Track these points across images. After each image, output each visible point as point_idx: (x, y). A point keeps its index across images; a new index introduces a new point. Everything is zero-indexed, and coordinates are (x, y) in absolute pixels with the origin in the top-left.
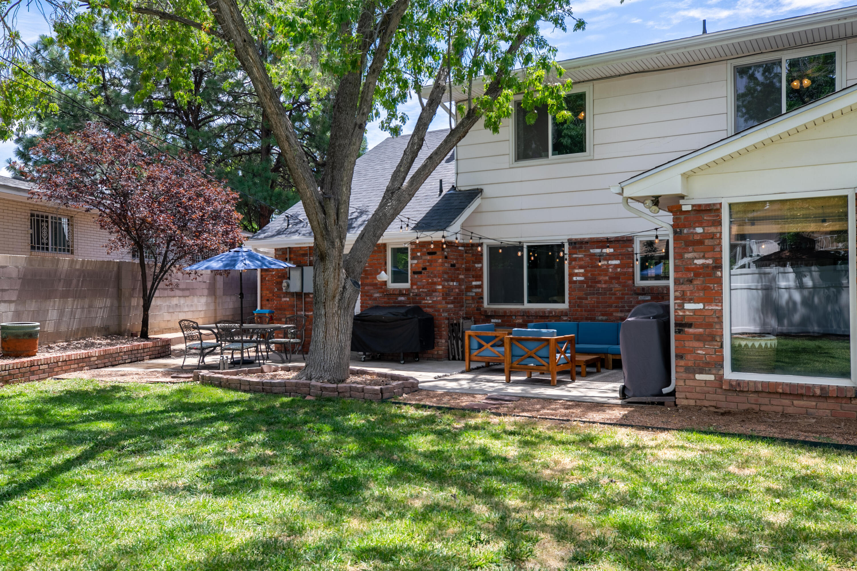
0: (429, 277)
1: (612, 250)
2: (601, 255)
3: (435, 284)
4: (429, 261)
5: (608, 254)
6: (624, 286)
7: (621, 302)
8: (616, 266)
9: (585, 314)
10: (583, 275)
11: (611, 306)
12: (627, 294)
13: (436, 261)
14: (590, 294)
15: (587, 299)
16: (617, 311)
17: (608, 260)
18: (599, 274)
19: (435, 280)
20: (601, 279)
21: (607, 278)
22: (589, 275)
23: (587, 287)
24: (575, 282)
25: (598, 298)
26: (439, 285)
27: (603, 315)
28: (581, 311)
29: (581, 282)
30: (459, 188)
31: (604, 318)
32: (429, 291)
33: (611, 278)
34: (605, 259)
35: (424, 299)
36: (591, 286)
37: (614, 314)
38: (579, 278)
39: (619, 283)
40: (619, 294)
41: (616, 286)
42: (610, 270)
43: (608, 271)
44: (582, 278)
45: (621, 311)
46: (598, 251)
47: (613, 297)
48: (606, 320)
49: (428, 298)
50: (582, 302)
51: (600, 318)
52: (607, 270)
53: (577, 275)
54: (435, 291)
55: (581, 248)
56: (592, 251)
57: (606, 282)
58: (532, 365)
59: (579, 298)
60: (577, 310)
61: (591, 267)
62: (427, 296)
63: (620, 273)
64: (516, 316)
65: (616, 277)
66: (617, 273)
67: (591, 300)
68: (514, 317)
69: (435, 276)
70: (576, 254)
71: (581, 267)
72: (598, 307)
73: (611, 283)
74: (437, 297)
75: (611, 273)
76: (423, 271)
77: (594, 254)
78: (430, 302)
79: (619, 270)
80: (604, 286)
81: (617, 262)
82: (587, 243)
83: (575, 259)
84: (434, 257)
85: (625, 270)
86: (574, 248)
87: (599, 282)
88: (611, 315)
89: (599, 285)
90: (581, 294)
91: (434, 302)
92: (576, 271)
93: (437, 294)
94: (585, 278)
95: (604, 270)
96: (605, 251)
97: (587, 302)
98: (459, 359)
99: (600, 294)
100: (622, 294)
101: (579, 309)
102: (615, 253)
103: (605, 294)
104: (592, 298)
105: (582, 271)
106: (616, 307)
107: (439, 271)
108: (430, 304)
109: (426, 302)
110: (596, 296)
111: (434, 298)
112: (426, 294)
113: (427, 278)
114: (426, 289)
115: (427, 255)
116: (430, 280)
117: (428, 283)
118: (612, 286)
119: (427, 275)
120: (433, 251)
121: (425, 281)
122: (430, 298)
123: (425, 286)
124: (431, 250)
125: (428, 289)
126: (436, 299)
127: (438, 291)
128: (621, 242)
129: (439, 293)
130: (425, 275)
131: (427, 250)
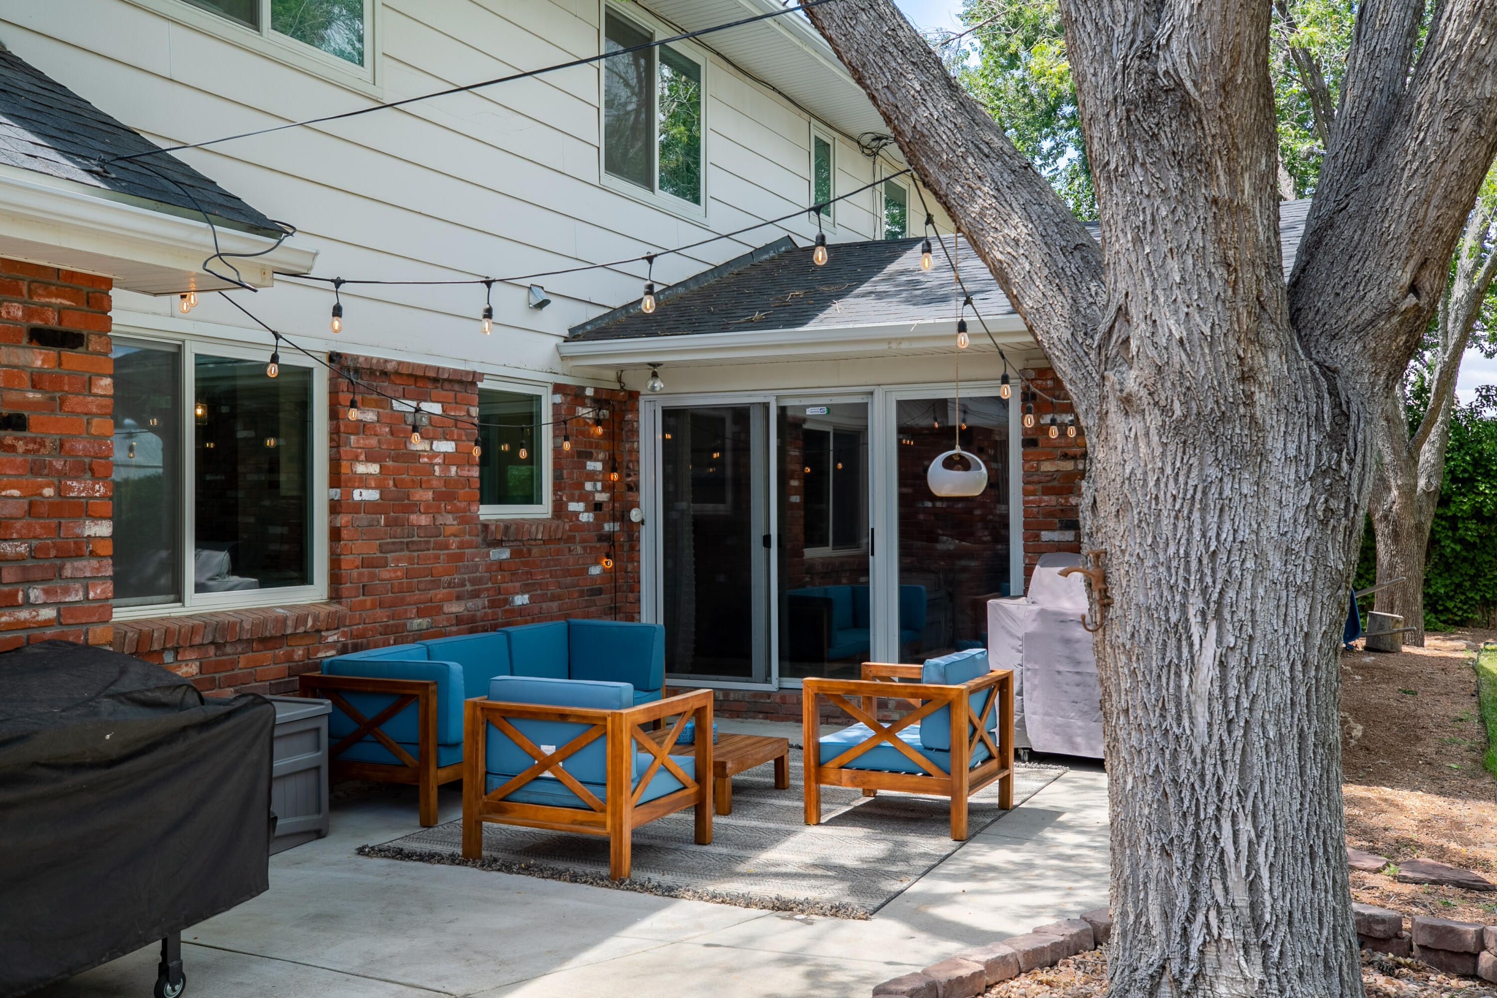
0: (37, 469)
1: (438, 408)
2: (417, 418)
3: (79, 510)
4: (37, 380)
5: (431, 418)
6: (462, 521)
7: (459, 570)
8: (447, 459)
9: (382, 614)
10: (377, 482)
11: (437, 584)
12: (470, 544)
13: (81, 384)
14: (394, 547)
15: (386, 564)
16: (450, 599)
17: (431, 439)
18: (413, 484)
19: (77, 488)
20: (417, 497)
21: (429, 495)
22: (391, 483)
23: (386, 523)
24: (361, 507)
25: (411, 560)
26: (97, 518)
27: (420, 614)
28: (374, 605)
29: (370, 506)
31: (425, 622)
32: (42, 551)
33: (439, 496)
34: (424, 435)
35: (12, 602)
36: (395, 522)
37: (446, 608)
38: (367, 494)
39: (453, 512)
40: (454, 545)
41: (448, 521)
42: (437, 470)
43: (433, 472)
44: (375, 495)
45: (458, 598)
46: (411, 405)
47: (442, 555)
49: (36, 594)
50: (374, 577)
51: (415, 625)
52: (429, 470)
53: (362, 481)
54: (79, 549)
55: (370, 391)
56: (395, 405)
57: (427, 508)
59: (367, 563)
61: (395, 458)
62: (28, 579)
63: (456, 482)
64: (176, 650)
65: (448, 494)
66: (447, 481)
67: (395, 568)
68: (168, 658)
71: (370, 459)
72: (410, 589)
73: (439, 511)
74: (87, 583)
75: (439, 478)
76: (8, 437)
77: (402, 416)
78: (48, 613)
79: (453, 470)
80: (423, 520)
81: (450, 447)
82: (384, 375)
83: (355, 428)
84: (72, 358)
85: (465, 472)
86: (353, 390)
87: (413, 507)
88: (439, 610)
89: (413, 518)
90: (374, 549)
91: (65, 612)
92: (360, 469)
93: (86, 567)
94: (382, 495)
95: (425, 472)
96: (425, 407)
97: (385, 574)
99: (416, 546)
100: (461, 546)
102: (445, 418)
103: (427, 546)
104: (398, 560)
105: (374, 469)
106: (449, 585)
107: (99, 440)
108: (47, 624)
109: (24, 615)
110: (406, 553)
111: (66, 591)
112: (24, 569)
113: (31, 479)
114: (22, 539)
115: (25, 341)
116: (48, 492)
117: (32, 510)
118: (440, 520)
119: (30, 457)
120: (67, 326)
121: (16, 493)
122: (46, 592)
123: (18, 524)
124: (52, 321)
125: (35, 543)
126: (80, 596)
127: (93, 554)
128: (457, 387)
129: (94, 563)
130: (19, 459)
131: (29, 313)
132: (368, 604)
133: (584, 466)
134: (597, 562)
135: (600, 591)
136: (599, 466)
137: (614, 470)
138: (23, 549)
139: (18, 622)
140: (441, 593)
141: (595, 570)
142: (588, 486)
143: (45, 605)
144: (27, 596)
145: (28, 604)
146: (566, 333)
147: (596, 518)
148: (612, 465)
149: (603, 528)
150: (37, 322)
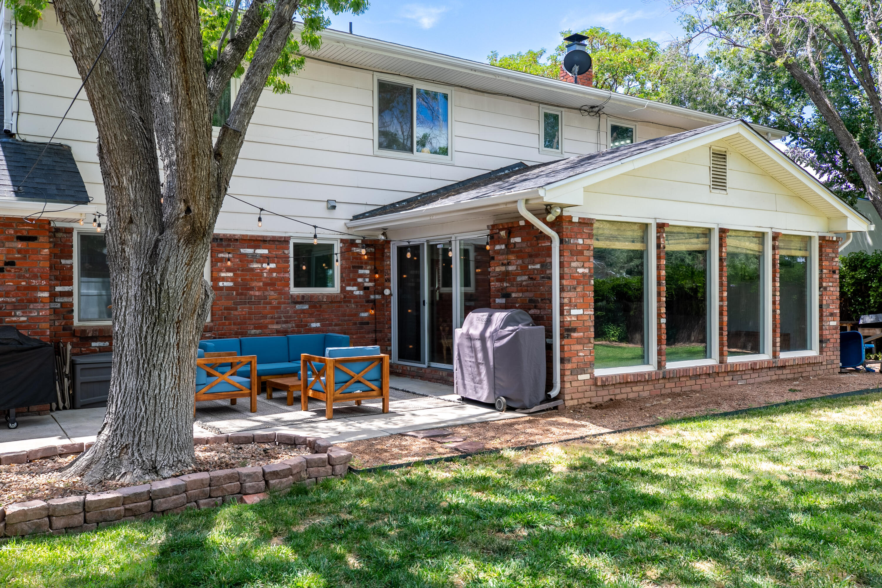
1: (266, 251)
2: (254, 255)
3: (36, 289)
4: (19, 251)
5: (262, 255)
6: (280, 294)
7: (277, 312)
8: (271, 270)
9: (235, 328)
10: (232, 280)
11: (265, 317)
12: (284, 303)
13: (37, 252)
14: (241, 303)
15: (236, 309)
16: (272, 323)
17: (262, 263)
18: (252, 280)
19: (34, 282)
20: (254, 285)
21: (261, 284)
22: (240, 280)
23: (237, 294)
24: (222, 288)
25: (250, 308)
26: (43, 291)
27: (255, 328)
28: (230, 324)
29: (228, 288)
30: (23, 137)
31: (258, 331)
32: (21, 301)
33: (266, 284)
34: (258, 262)
35: (10, 315)
36: (242, 294)
37: (270, 326)
38: (226, 284)
39: (275, 290)
40: (275, 303)
41: (272, 294)
42: (265, 275)
43: (263, 275)
44: (230, 284)
45: (277, 323)
46: (250, 251)
47: (268, 307)
48: (259, 335)
49: (19, 313)
50: (230, 314)
51: (253, 331)
52: (260, 275)
53: (224, 279)
54: (36, 300)
55: (229, 246)
56: (242, 251)
57: (259, 289)
58: (359, 391)
59: (227, 309)
60: (224, 324)
61: (242, 271)
62: (16, 309)
63: (276, 279)
65: (271, 283)
66: (272, 279)
67: (241, 311)
69: (35, 277)
70: (222, 252)
71: (228, 270)
72: (250, 319)
73: (266, 290)
75: (266, 278)
76: (8, 268)
77: (246, 255)
78: (24, 319)
79: (274, 275)
80: (257, 293)
81: (273, 266)
82: (236, 240)
83: (221, 260)
84: (32, 245)
85: (282, 275)
86: (219, 245)
87: (252, 289)
88: (266, 327)
89: (252, 293)
90: (230, 303)
91: (30, 318)
92: (223, 275)
93: (39, 306)
94: (234, 284)
95: (258, 275)
96: (259, 251)
97: (236, 313)
98: (65, 408)
99: (253, 303)
100: (279, 303)
101: (227, 322)
102: (270, 255)
103: (259, 303)
104: (243, 308)
105: (231, 274)
106: (272, 318)
107: (43, 268)
108: (23, 322)
109: (14, 319)
110: (248, 305)
111: (31, 312)
112: (14, 306)
113: (17, 279)
114: (13, 297)
115: (15, 240)
116: (23, 283)
117: (18, 288)
118: (266, 293)
119: (17, 274)
120: (30, 235)
121: (11, 284)
122: (23, 312)
123: (12, 293)
124: (25, 234)
125: (19, 298)
126: (36, 314)
127: (41, 302)
128: (277, 243)
129: (42, 304)
130: (12, 274)
131: (16, 232)
132: (227, 323)
133: (358, 272)
134: (366, 311)
135: (368, 323)
136: (367, 272)
137: (376, 273)
138: (14, 300)
139: (12, 321)
140: (267, 321)
141: (364, 315)
142: (360, 280)
143: (22, 316)
144: (15, 313)
145: (15, 315)
146: (351, 218)
147: (365, 293)
148: (375, 271)
149: (369, 297)
150: (19, 234)
